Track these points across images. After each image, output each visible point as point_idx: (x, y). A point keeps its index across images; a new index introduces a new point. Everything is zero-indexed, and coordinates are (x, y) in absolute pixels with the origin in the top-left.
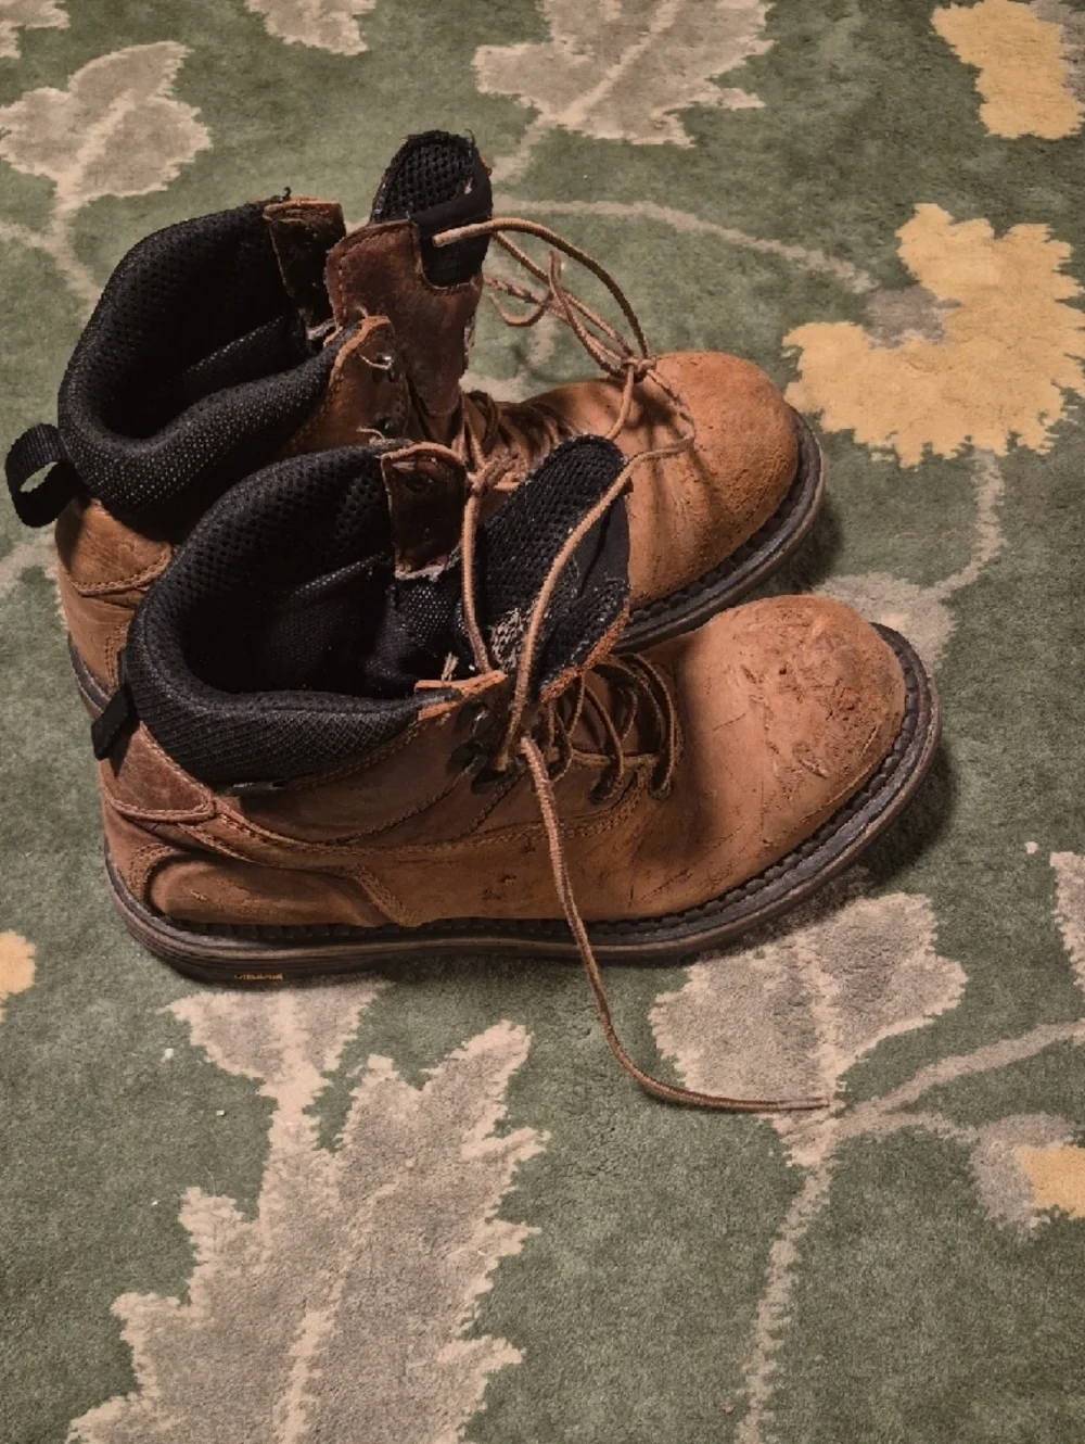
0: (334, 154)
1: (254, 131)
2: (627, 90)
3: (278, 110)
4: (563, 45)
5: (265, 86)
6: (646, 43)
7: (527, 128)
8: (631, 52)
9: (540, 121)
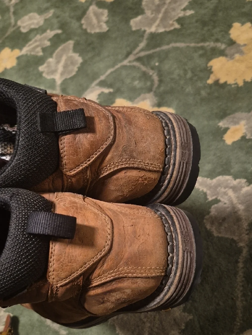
0: (106, 55)
1: (90, 55)
2: (164, 19)
3: (94, 49)
4: (148, 13)
5: (90, 44)
6: (166, 7)
7: (144, 35)
8: (163, 10)
9: (147, 33)
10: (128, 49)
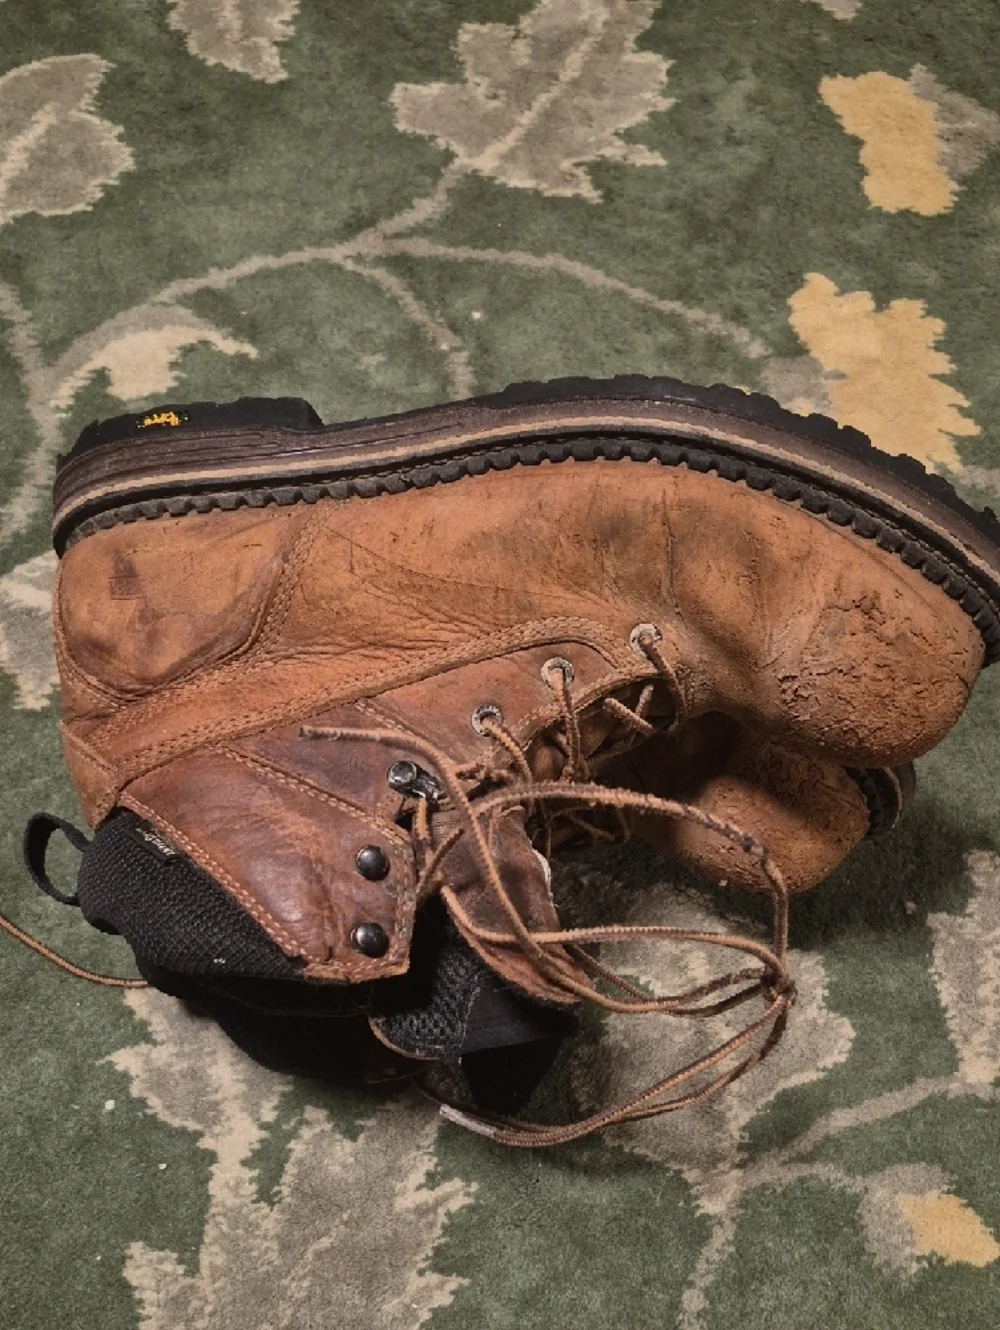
0: (258, 185)
1: (178, 155)
2: (539, 139)
3: (201, 135)
4: (478, 87)
5: (186, 109)
6: (556, 91)
7: (443, 170)
8: (542, 100)
9: (457, 163)
10: (363, 200)
